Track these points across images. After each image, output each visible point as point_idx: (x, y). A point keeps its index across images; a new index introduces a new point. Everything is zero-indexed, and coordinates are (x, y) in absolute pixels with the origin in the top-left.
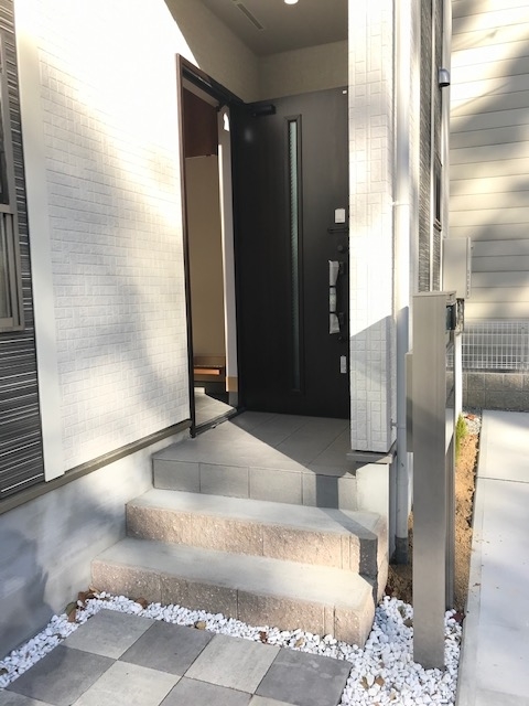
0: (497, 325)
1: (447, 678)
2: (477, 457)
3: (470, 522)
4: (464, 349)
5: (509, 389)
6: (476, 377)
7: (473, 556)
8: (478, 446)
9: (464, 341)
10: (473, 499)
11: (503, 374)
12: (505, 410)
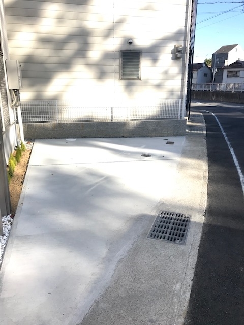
0: (38, 102)
1: (5, 237)
2: (29, 158)
3: (22, 183)
4: (22, 113)
5: (45, 129)
6: (31, 125)
7: (22, 194)
8: (30, 154)
9: (22, 109)
10: (25, 174)
11: (42, 124)
12: (45, 139)
